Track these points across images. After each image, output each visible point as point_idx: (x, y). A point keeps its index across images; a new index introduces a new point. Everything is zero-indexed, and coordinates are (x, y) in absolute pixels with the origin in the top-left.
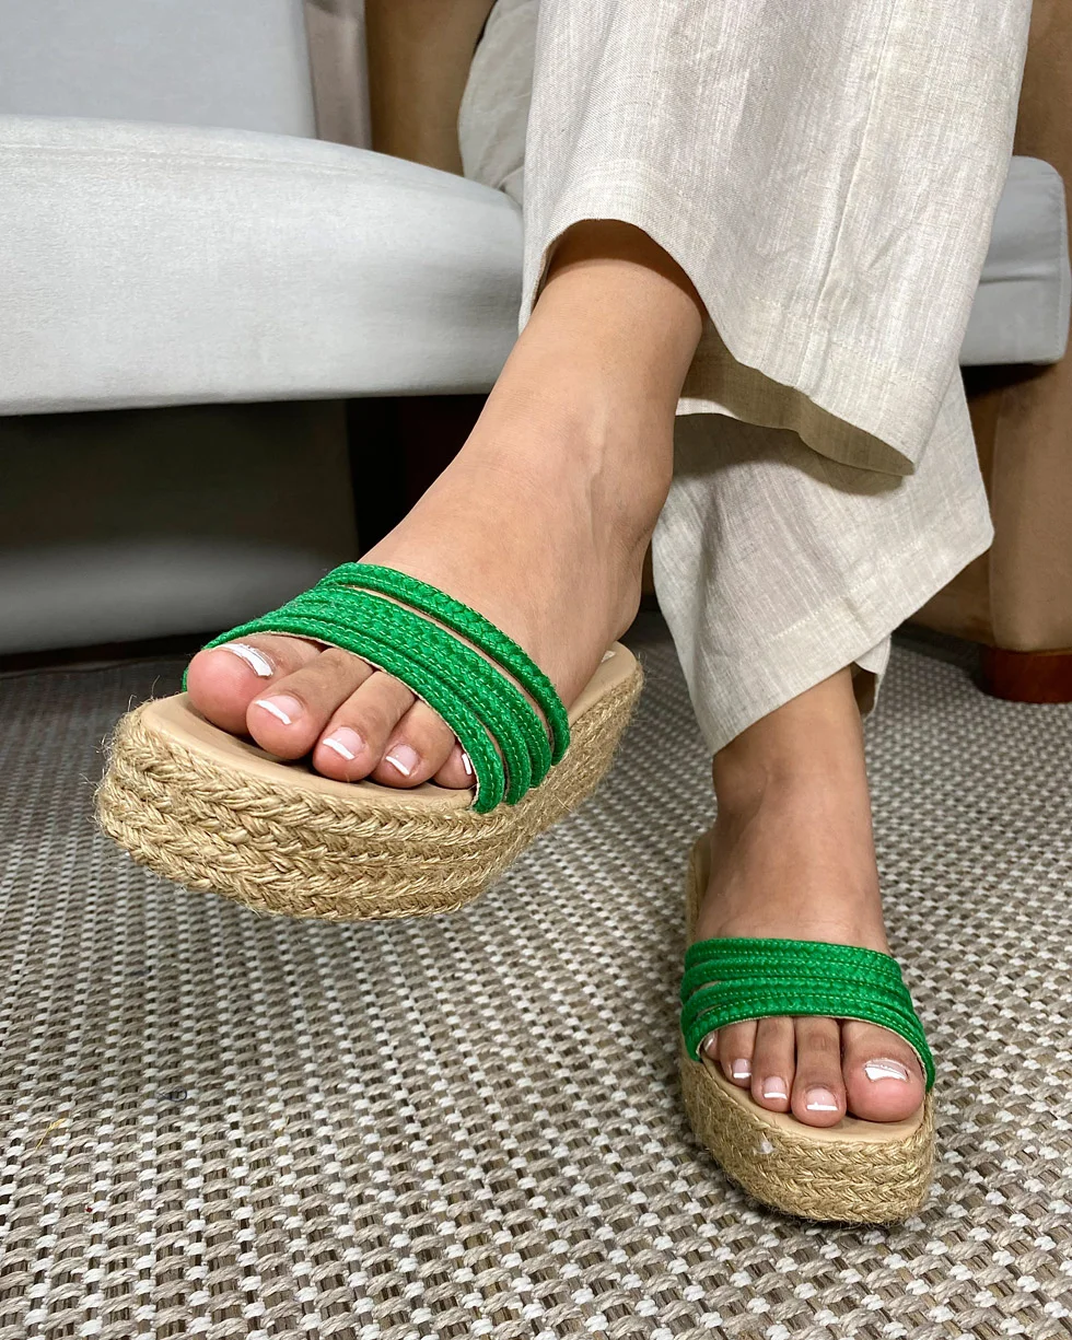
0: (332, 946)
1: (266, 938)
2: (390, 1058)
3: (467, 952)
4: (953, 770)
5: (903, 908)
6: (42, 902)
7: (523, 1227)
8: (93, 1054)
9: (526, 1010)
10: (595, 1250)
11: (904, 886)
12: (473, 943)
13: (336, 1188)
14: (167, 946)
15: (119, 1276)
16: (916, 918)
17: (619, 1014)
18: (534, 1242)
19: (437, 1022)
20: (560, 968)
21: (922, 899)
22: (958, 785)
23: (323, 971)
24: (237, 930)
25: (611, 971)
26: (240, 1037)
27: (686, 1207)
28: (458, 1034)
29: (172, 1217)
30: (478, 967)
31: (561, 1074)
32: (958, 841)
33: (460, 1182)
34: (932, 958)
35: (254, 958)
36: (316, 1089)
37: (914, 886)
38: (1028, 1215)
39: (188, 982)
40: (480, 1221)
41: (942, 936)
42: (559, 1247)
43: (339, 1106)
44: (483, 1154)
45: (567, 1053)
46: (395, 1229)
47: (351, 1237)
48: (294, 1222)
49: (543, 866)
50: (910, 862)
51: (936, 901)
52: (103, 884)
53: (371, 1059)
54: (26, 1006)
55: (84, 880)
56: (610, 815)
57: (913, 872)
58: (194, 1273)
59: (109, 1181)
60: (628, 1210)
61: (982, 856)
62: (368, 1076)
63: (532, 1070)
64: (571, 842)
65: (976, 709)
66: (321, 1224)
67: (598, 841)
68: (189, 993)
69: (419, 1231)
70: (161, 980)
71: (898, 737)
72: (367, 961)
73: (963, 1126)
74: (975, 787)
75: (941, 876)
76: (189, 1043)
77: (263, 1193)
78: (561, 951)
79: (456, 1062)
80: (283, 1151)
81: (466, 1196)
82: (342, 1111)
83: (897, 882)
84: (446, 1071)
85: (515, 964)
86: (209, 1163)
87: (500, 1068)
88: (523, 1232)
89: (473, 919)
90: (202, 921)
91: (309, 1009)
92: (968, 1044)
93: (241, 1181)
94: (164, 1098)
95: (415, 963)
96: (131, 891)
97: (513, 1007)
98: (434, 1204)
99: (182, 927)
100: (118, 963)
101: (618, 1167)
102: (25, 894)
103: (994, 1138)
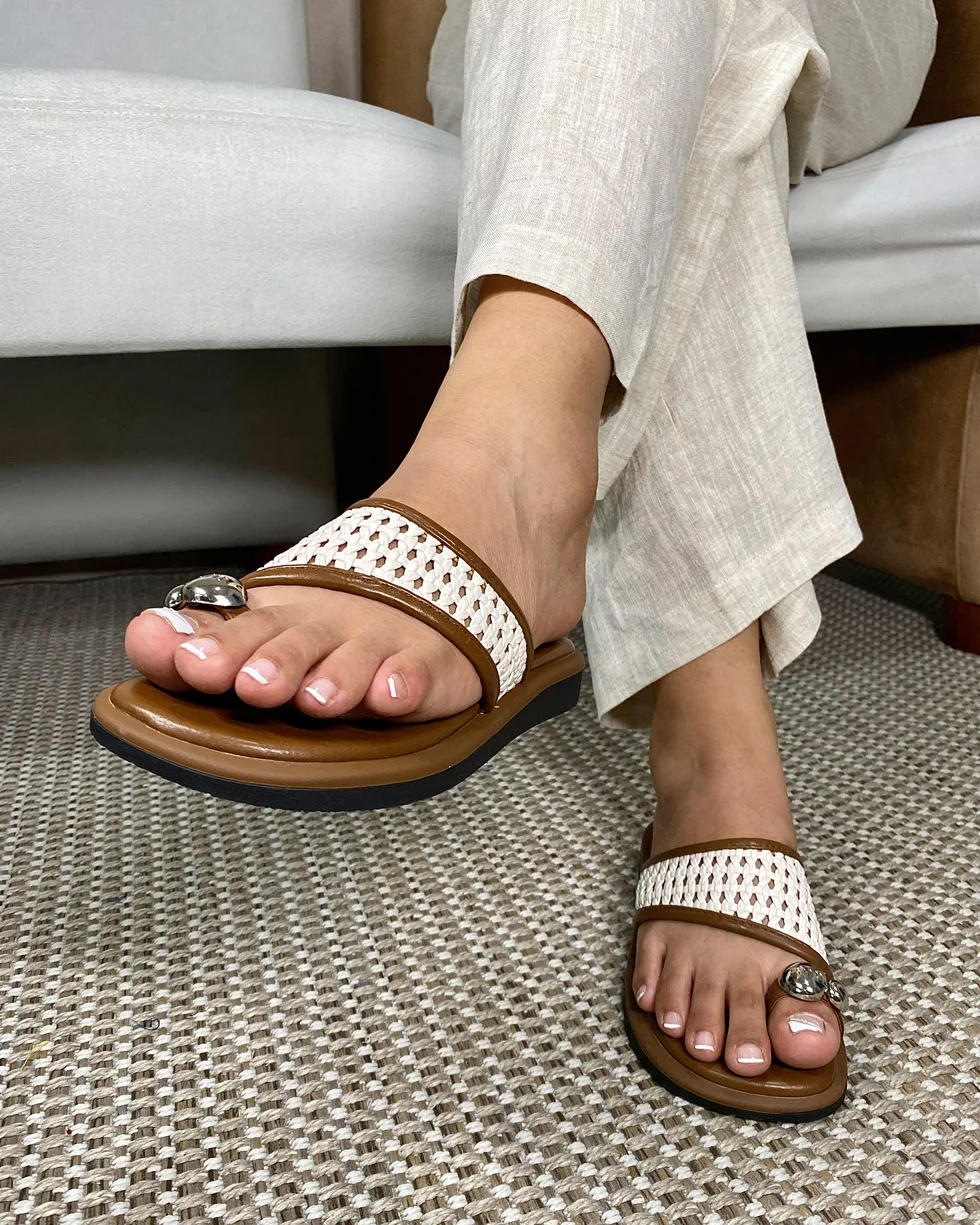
0: (297, 881)
1: (236, 870)
2: (350, 996)
3: (426, 894)
4: (908, 726)
5: (848, 869)
6: (24, 823)
7: (470, 1170)
8: (72, 979)
9: (480, 955)
10: (535, 1197)
11: (850, 845)
12: (431, 885)
13: (297, 1123)
14: (143, 874)
15: (96, 1198)
16: (859, 879)
17: (569, 964)
18: (479, 1185)
19: (395, 962)
20: (514, 914)
21: (867, 860)
22: (912, 741)
23: (290, 906)
24: (209, 860)
25: (563, 919)
26: (210, 969)
27: (621, 1160)
28: (415, 975)
29: (146, 1143)
30: (435, 909)
31: (512, 1020)
32: (907, 801)
33: (412, 1124)
34: (872, 922)
35: (224, 890)
36: (280, 1024)
37: (860, 846)
38: (944, 1185)
39: (162, 911)
40: (429, 1161)
41: (882, 900)
42: (501, 1192)
43: (301, 1042)
44: (434, 1096)
45: (517, 1000)
46: (351, 1166)
47: (309, 1171)
48: (257, 1154)
49: (501, 808)
50: (857, 821)
51: (880, 862)
52: (83, 807)
53: (332, 997)
54: (10, 928)
55: (63, 802)
56: (570, 757)
57: (860, 832)
58: (165, 1198)
59: (87, 1105)
60: (568, 1159)
61: (929, 817)
62: (328, 1013)
63: (483, 1015)
64: (529, 784)
65: (935, 662)
66: (283, 1156)
67: (555, 785)
68: (162, 922)
69: (373, 1169)
70: (136, 908)
71: (856, 688)
72: (331, 898)
73: (889, 1093)
74: (928, 744)
75: (888, 837)
76: (162, 973)
77: (229, 1125)
78: (515, 897)
79: (411, 1004)
80: (248, 1084)
81: (417, 1137)
82: (304, 1048)
83: (843, 841)
84: (403, 1012)
85: (471, 908)
86: (180, 1092)
87: (453, 1012)
88: (469, 1175)
89: (432, 860)
90: (176, 850)
91: (275, 944)
92: (900, 1011)
93: (209, 1112)
94: (139, 1026)
95: (377, 902)
96: (109, 815)
97: (468, 951)
98: (387, 1144)
99: (157, 855)
100: (96, 889)
101: (560, 1117)
102: (9, 813)
103: (919, 1106)
